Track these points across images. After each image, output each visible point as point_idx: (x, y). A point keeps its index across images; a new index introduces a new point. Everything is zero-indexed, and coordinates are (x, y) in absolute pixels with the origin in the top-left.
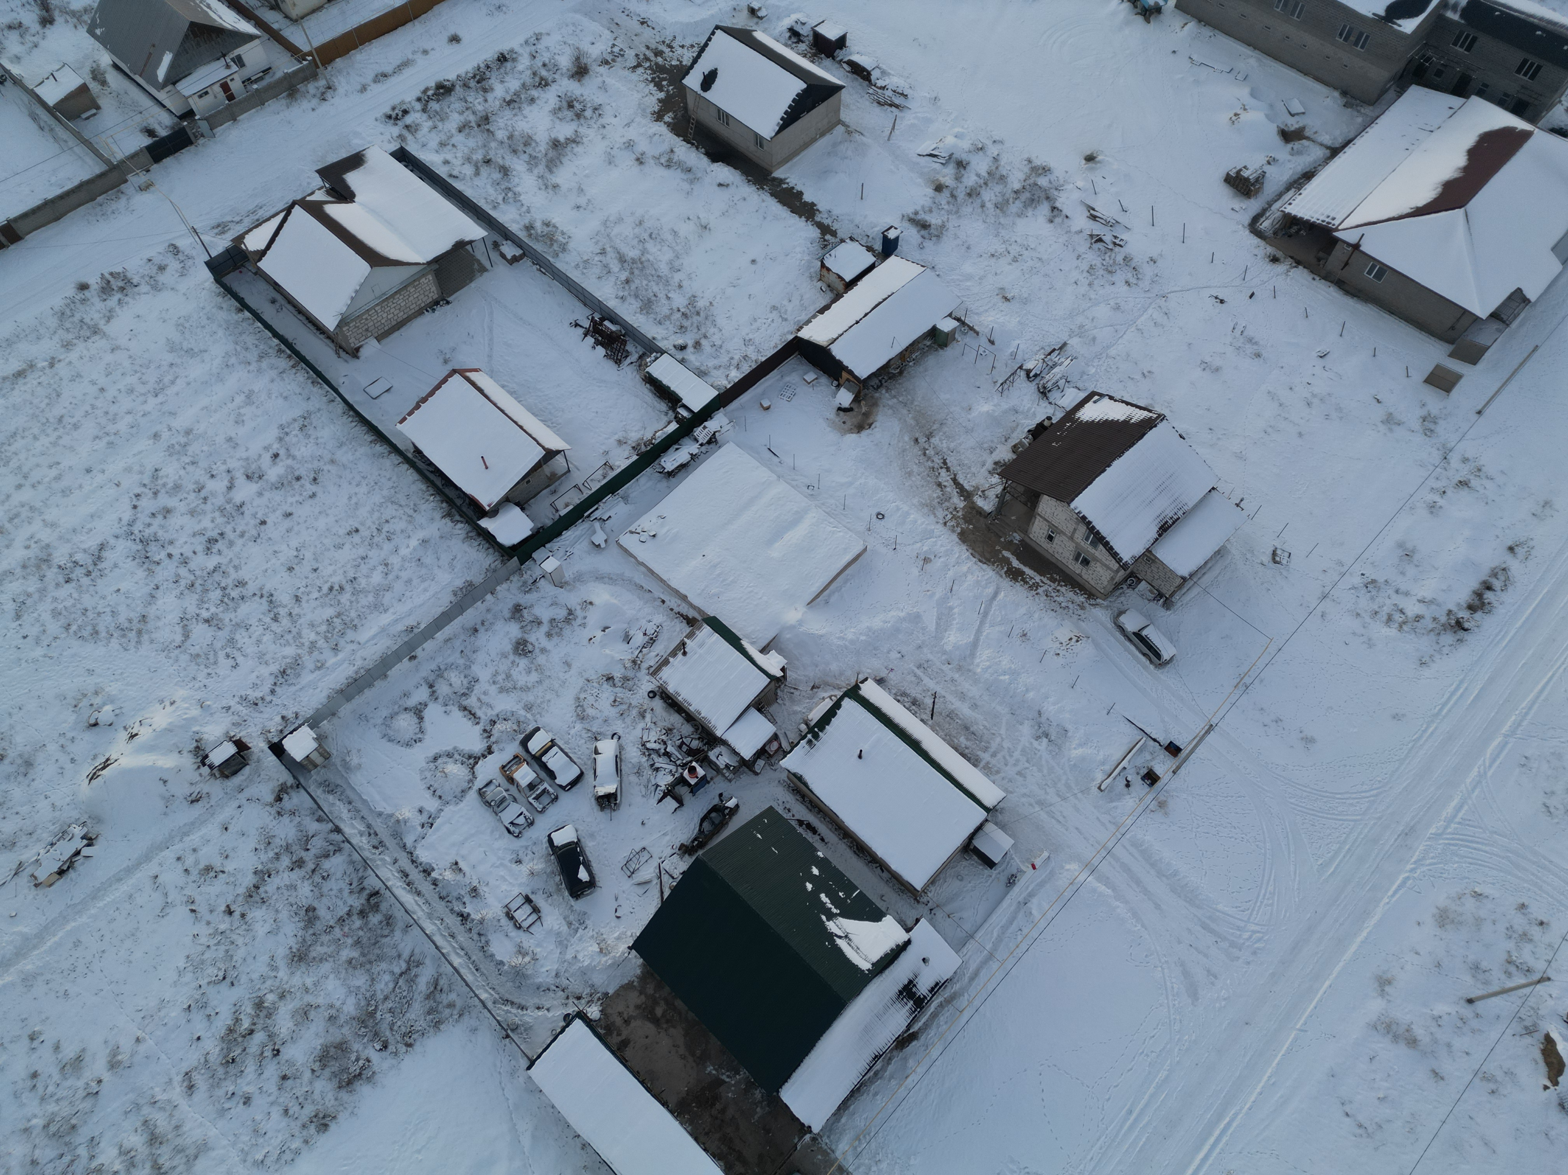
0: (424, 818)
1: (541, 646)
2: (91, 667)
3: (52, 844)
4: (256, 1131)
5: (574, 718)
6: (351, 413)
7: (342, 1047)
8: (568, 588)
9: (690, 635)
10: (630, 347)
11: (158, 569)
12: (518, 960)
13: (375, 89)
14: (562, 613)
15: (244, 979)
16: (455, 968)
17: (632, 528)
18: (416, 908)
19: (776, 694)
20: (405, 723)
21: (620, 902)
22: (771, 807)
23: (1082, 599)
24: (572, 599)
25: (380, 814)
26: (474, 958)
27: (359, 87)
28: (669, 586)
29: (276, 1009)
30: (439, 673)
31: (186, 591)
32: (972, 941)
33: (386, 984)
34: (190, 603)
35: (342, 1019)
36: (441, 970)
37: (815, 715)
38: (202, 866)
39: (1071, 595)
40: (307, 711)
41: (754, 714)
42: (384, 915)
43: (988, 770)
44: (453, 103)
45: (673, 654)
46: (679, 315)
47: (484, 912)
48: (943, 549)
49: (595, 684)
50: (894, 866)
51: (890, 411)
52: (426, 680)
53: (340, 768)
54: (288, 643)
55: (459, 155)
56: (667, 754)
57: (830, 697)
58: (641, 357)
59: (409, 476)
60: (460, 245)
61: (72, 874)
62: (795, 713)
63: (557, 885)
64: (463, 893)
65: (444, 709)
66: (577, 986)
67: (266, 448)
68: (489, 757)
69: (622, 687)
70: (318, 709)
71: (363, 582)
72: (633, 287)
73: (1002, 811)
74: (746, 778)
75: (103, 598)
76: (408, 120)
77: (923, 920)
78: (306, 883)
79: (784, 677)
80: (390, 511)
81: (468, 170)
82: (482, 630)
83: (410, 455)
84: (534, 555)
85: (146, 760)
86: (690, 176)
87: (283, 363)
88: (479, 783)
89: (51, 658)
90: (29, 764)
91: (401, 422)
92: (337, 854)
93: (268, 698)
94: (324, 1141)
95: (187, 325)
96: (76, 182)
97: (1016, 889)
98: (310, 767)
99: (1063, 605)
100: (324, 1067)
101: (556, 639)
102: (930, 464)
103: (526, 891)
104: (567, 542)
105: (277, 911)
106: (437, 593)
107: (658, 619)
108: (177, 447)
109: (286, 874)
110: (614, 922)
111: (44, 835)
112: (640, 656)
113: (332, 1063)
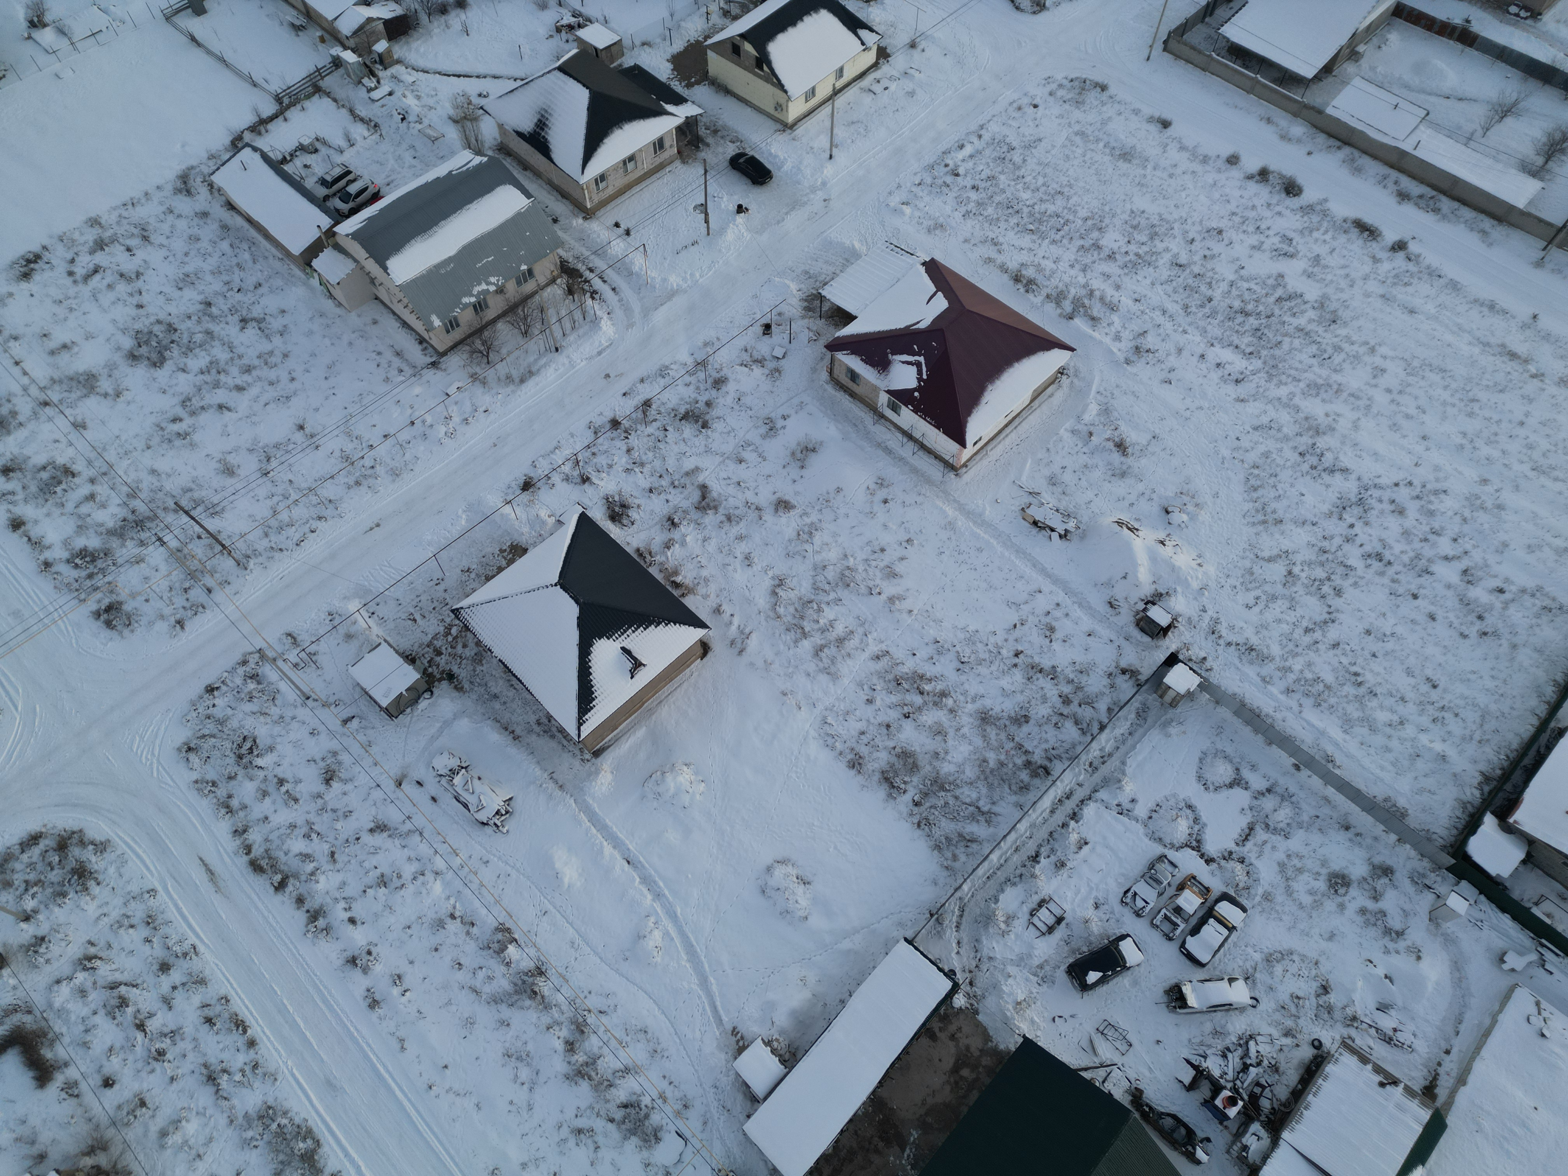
0: (1126, 805)
1: (1348, 904)
2: (1220, 494)
3: (1057, 510)
4: (848, 713)
5: (1266, 950)
7: (914, 768)
8: (1432, 928)
9: (1408, 1090)
11: (1334, 520)
12: (1000, 917)
14: (1395, 923)
15: (963, 678)
16: (988, 856)
17: (1544, 1004)
18: (1039, 811)
20: (1223, 771)
21: (1070, 1020)
24: (1418, 934)
25: (1123, 763)
26: (999, 873)
28: (1472, 1059)
29: (941, 709)
30: (1286, 797)
31: (1316, 549)
33: (969, 796)
34: (1309, 555)
35: (936, 763)
36: (985, 844)
38: (1054, 624)
40: (1214, 678)
42: (1029, 784)
45: (1378, 1070)
47: (1043, 877)
49: (1314, 972)
52: (1275, 784)
53: (1163, 719)
54: (1283, 647)
56: (1245, 1068)
59: (1526, 729)
61: (1035, 530)
63: (1079, 949)
64: (1059, 853)
65: (1246, 807)
66: (982, 979)
67: (1507, 580)
68: (1202, 862)
69: (1319, 1006)
70: (1219, 687)
71: (1374, 703)
75: (1292, 485)
78: (1049, 711)
80: (1472, 716)
82: (1350, 834)
83: (1553, 724)
84: (1464, 883)
85: (1142, 558)
88: (1172, 855)
89: (1223, 463)
90: (1123, 475)
92: (1079, 732)
93: (1221, 642)
94: (841, 767)
98: (1160, 692)
100: (898, 756)
101: (1360, 919)
103: (1068, 917)
104: (1495, 921)
105: (1022, 692)
106: (1382, 780)
107: (1421, 1046)
108: (1479, 502)
109: (1056, 692)
110: (1048, 1016)
111: (1064, 503)
112: (1365, 1026)
113: (901, 762)
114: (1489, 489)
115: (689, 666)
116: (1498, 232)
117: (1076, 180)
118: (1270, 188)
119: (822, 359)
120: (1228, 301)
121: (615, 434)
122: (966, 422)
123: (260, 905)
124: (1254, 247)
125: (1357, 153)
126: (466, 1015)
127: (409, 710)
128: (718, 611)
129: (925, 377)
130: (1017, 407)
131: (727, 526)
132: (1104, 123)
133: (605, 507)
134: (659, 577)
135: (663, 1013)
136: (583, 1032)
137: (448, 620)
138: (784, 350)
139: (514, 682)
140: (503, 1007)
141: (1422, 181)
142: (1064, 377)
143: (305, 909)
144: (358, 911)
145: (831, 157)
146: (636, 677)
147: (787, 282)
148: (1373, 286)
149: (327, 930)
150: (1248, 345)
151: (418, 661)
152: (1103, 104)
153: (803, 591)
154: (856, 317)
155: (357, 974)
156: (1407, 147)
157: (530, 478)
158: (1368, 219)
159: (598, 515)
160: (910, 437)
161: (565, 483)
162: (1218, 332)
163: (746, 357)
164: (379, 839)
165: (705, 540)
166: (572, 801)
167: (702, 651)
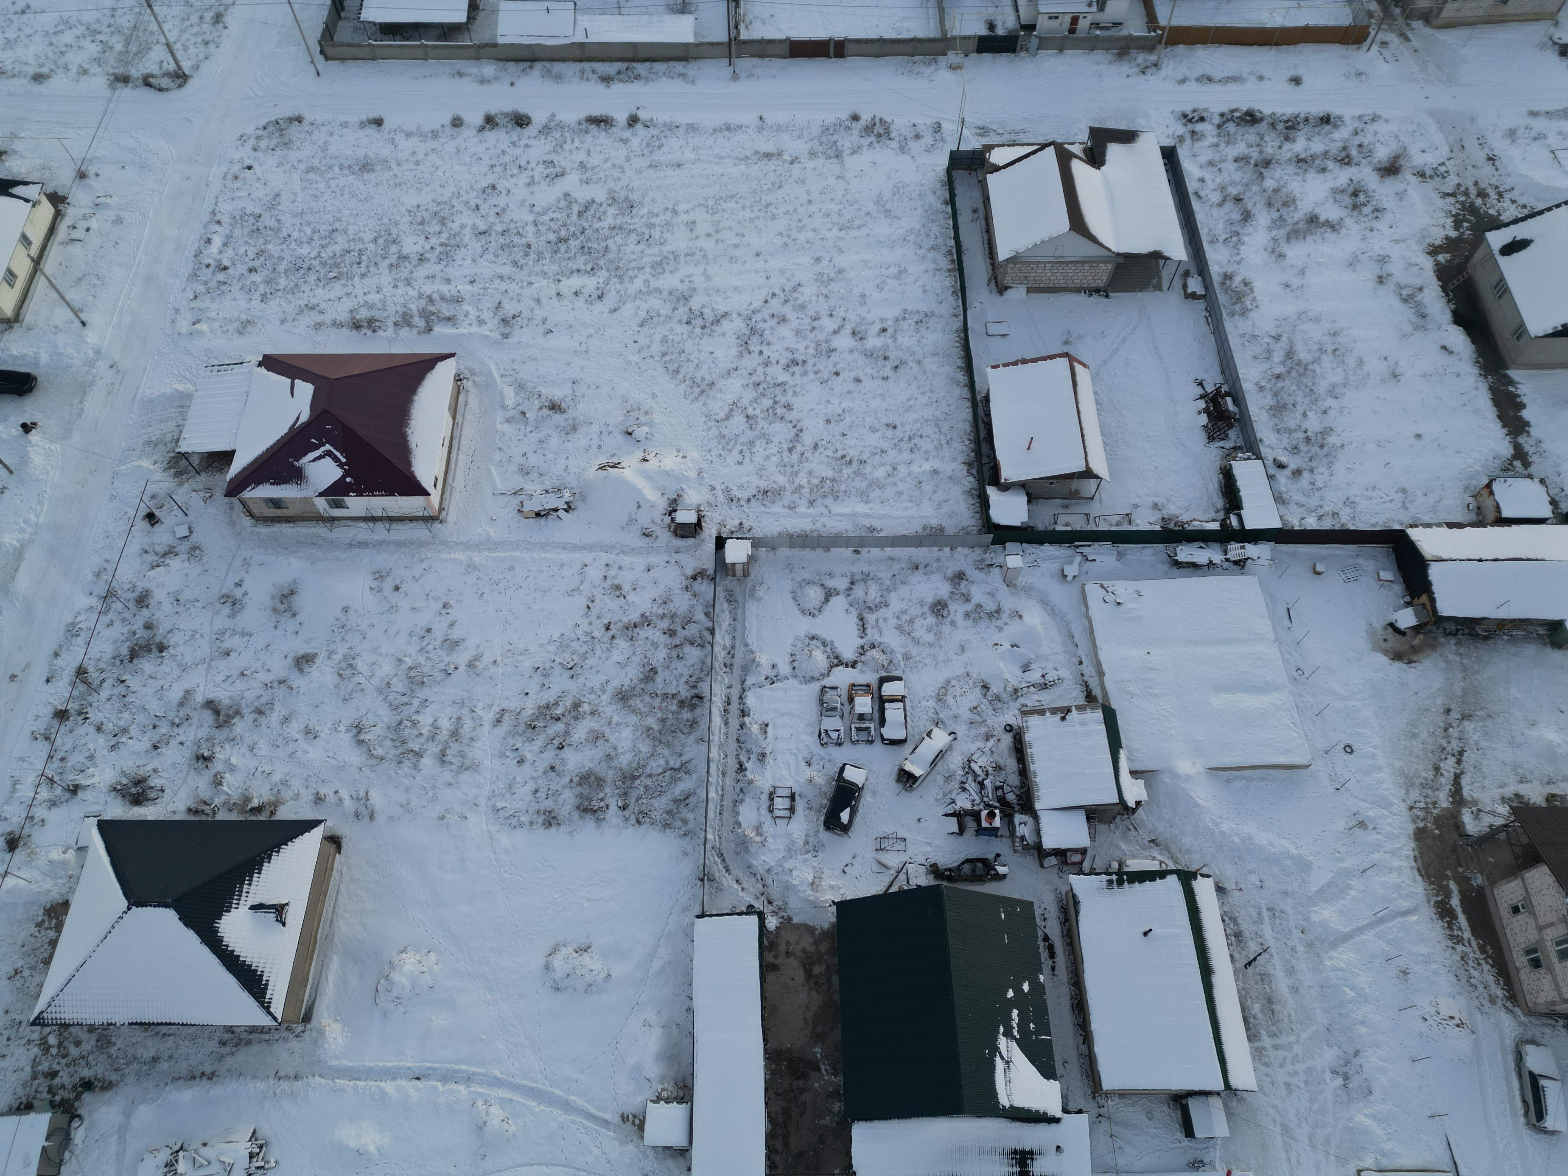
0: (772, 674)
1: (955, 619)
2: (656, 393)
3: (547, 492)
4: (510, 786)
5: (933, 694)
6: (962, 335)
7: (600, 782)
8: (1013, 590)
9: (1080, 708)
10: (1232, 433)
11: (746, 356)
12: (751, 834)
13: (1192, 86)
14: (990, 606)
15: (581, 680)
16: (707, 798)
17: (1105, 583)
18: (717, 732)
19: (1114, 818)
20: (814, 595)
21: (854, 862)
22: (1032, 903)
23: (1499, 993)
24: (1008, 602)
25: (746, 645)
26: (725, 803)
27: (1180, 78)
28: (1096, 654)
29: (584, 718)
30: (866, 578)
31: (752, 386)
33: (658, 766)
34: (749, 395)
35: (614, 763)
36: (699, 791)
37: (1135, 865)
38: (616, 582)
39: (1490, 979)
40: (758, 533)
41: (1081, 817)
42: (694, 718)
43: (1258, 1054)
44: (1250, 134)
45: (1054, 711)
46: (1301, 435)
47: (757, 777)
48: (1388, 828)
49: (971, 682)
50: (1097, 1049)
51: (1444, 665)
52: (853, 575)
53: (747, 590)
54: (784, 474)
55: (1218, 180)
56: (981, 785)
57: (1161, 863)
58: (1235, 448)
59: (966, 413)
60: (1156, 256)
61: (542, 521)
62: (1118, 847)
63: (821, 806)
64: (754, 750)
65: (847, 607)
66: (775, 892)
67: (882, 320)
68: (850, 669)
69: (990, 702)
70: (766, 537)
71: (868, 469)
72: (1280, 384)
73: (1241, 1100)
74: (1030, 861)
75: (700, 351)
76: (1199, 127)
77: (1085, 1116)
78: (666, 651)
79: (1134, 811)
80: (929, 430)
81: (1215, 197)
82: (921, 570)
83: (978, 398)
84: (1008, 545)
85: (640, 482)
86: (1420, 322)
87: (945, 263)
88: (828, 682)
89: (639, 368)
90: (574, 428)
91: (993, 367)
92: (699, 648)
93: (742, 502)
94: (540, 832)
95: (901, 191)
96: (911, 36)
98: (730, 573)
99: (1473, 981)
100: (580, 784)
101: (969, 622)
102: (1444, 742)
103: (797, 790)
104: (1043, 554)
105: (634, 653)
106: (912, 517)
107: (1065, 673)
108: (825, 277)
109: (659, 633)
110: (838, 872)
111: (547, 482)
112: (1025, 689)
113: (586, 787)
114: (825, 263)
115: (332, 869)
116: (692, 69)
117: (339, 211)
118: (503, 130)
119: (231, 508)
120: (543, 239)
121: (70, 724)
122: (412, 473)
124: (529, 184)
125: (548, 65)
127: (67, 1155)
128: (319, 799)
129: (344, 460)
130: (445, 431)
131: (262, 720)
132: (324, 149)
133: (119, 798)
134: (233, 816)
135: (554, 1165)
137: (36, 1036)
138: (186, 527)
139: (164, 1029)
141: (611, 60)
142: (465, 382)
145: (83, 324)
146: (288, 921)
147: (134, 463)
148: (638, 163)
150: (585, 264)
151: (35, 1103)
152: (310, 133)
153: (386, 720)
154: (234, 452)
156: (580, 38)
157: (10, 833)
158: (596, 113)
159: (119, 811)
160: (374, 519)
161: (55, 810)
162: (555, 268)
163: (151, 558)
165: (251, 749)
166: (318, 1079)
167: (334, 846)
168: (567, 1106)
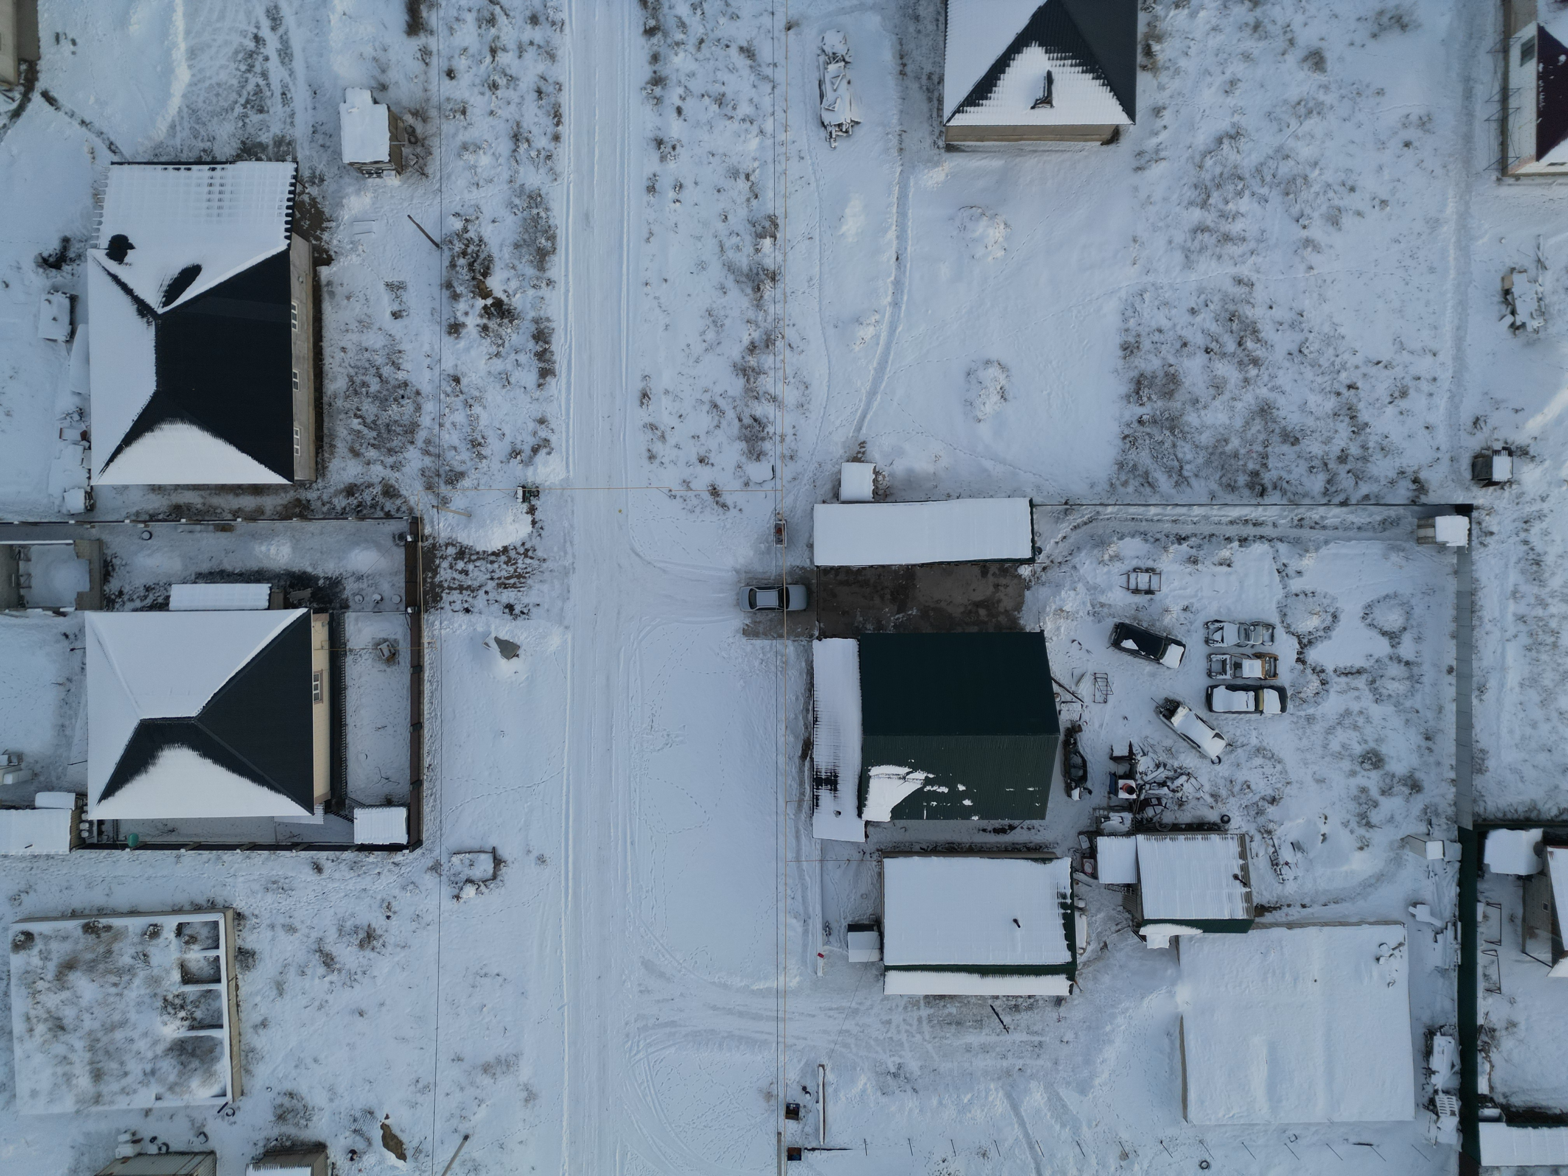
0: (1291, 570)
1: (1359, 776)
3: (1540, 299)
4: (1166, 304)
5: (1265, 744)
7: (1168, 394)
8: (1396, 845)
9: (1248, 897)
12: (1112, 550)
14: (1375, 817)
15: (1287, 364)
16: (1150, 505)
17: (1405, 949)
18: (1222, 513)
19: (1129, 912)
20: (1393, 619)
21: (1083, 651)
22: (1043, 817)
24: (1381, 838)
25: (1326, 542)
26: (1144, 523)
28: (1314, 924)
29: (1241, 371)
30: (1415, 680)
32: (818, 858)
33: (1185, 453)
35: (1188, 407)
36: (1157, 496)
37: (1081, 924)
38: (1412, 392)
40: (1479, 555)
41: (1129, 879)
42: (1238, 488)
43: (913, 1002)
45: (1245, 868)
47: (1171, 556)
49: (1279, 785)
50: (916, 859)
52: (1419, 664)
53: (1399, 543)
56: (1163, 784)
57: (1084, 950)
61: (1498, 298)
62: (1099, 910)
63: (1140, 621)
64: (1201, 553)
65: (1376, 657)
66: (1054, 574)
68: (1296, 656)
69: (1256, 804)
70: (1473, 565)
73: (877, 978)
74: (1084, 823)
77: (863, 840)
78: (1320, 453)
79: (1136, 933)
82: (1424, 744)
84: (1458, 846)
88: (1280, 632)
92: (1323, 490)
93: (1523, 535)
94: (1118, 340)
97: (819, 926)
98: (1422, 522)
100: (1167, 374)
101: (1354, 792)
103: (1158, 596)
104: (1445, 884)
105: (1318, 419)
106: (1499, 738)
107: (1291, 886)
109: (1343, 444)
110: (1073, 636)
112: (1271, 842)
113: (1164, 382)
115: (1086, 141)
123: (626, 32)
126: (704, 258)
128: (1157, 111)
131: (1247, 32)
134: (1141, 29)
135: (829, 387)
136: (768, 347)
140: (731, 278)
143: (655, 68)
144: (689, 106)
146: (1037, 111)
149: (659, 100)
153: (1245, 163)
155: (655, 156)
160: (1505, 99)
164: (741, 62)
165: (1215, 29)
166: (899, 170)
167: (1109, 137)
168: (872, 393)
